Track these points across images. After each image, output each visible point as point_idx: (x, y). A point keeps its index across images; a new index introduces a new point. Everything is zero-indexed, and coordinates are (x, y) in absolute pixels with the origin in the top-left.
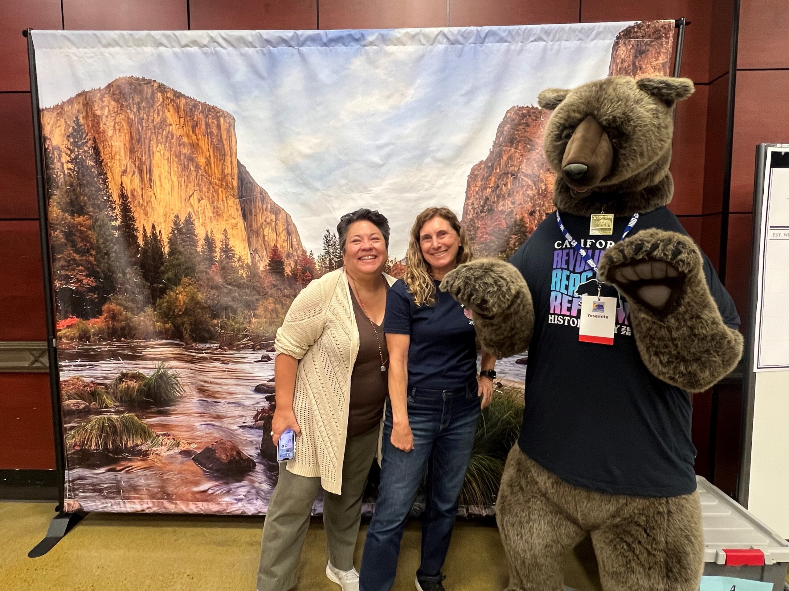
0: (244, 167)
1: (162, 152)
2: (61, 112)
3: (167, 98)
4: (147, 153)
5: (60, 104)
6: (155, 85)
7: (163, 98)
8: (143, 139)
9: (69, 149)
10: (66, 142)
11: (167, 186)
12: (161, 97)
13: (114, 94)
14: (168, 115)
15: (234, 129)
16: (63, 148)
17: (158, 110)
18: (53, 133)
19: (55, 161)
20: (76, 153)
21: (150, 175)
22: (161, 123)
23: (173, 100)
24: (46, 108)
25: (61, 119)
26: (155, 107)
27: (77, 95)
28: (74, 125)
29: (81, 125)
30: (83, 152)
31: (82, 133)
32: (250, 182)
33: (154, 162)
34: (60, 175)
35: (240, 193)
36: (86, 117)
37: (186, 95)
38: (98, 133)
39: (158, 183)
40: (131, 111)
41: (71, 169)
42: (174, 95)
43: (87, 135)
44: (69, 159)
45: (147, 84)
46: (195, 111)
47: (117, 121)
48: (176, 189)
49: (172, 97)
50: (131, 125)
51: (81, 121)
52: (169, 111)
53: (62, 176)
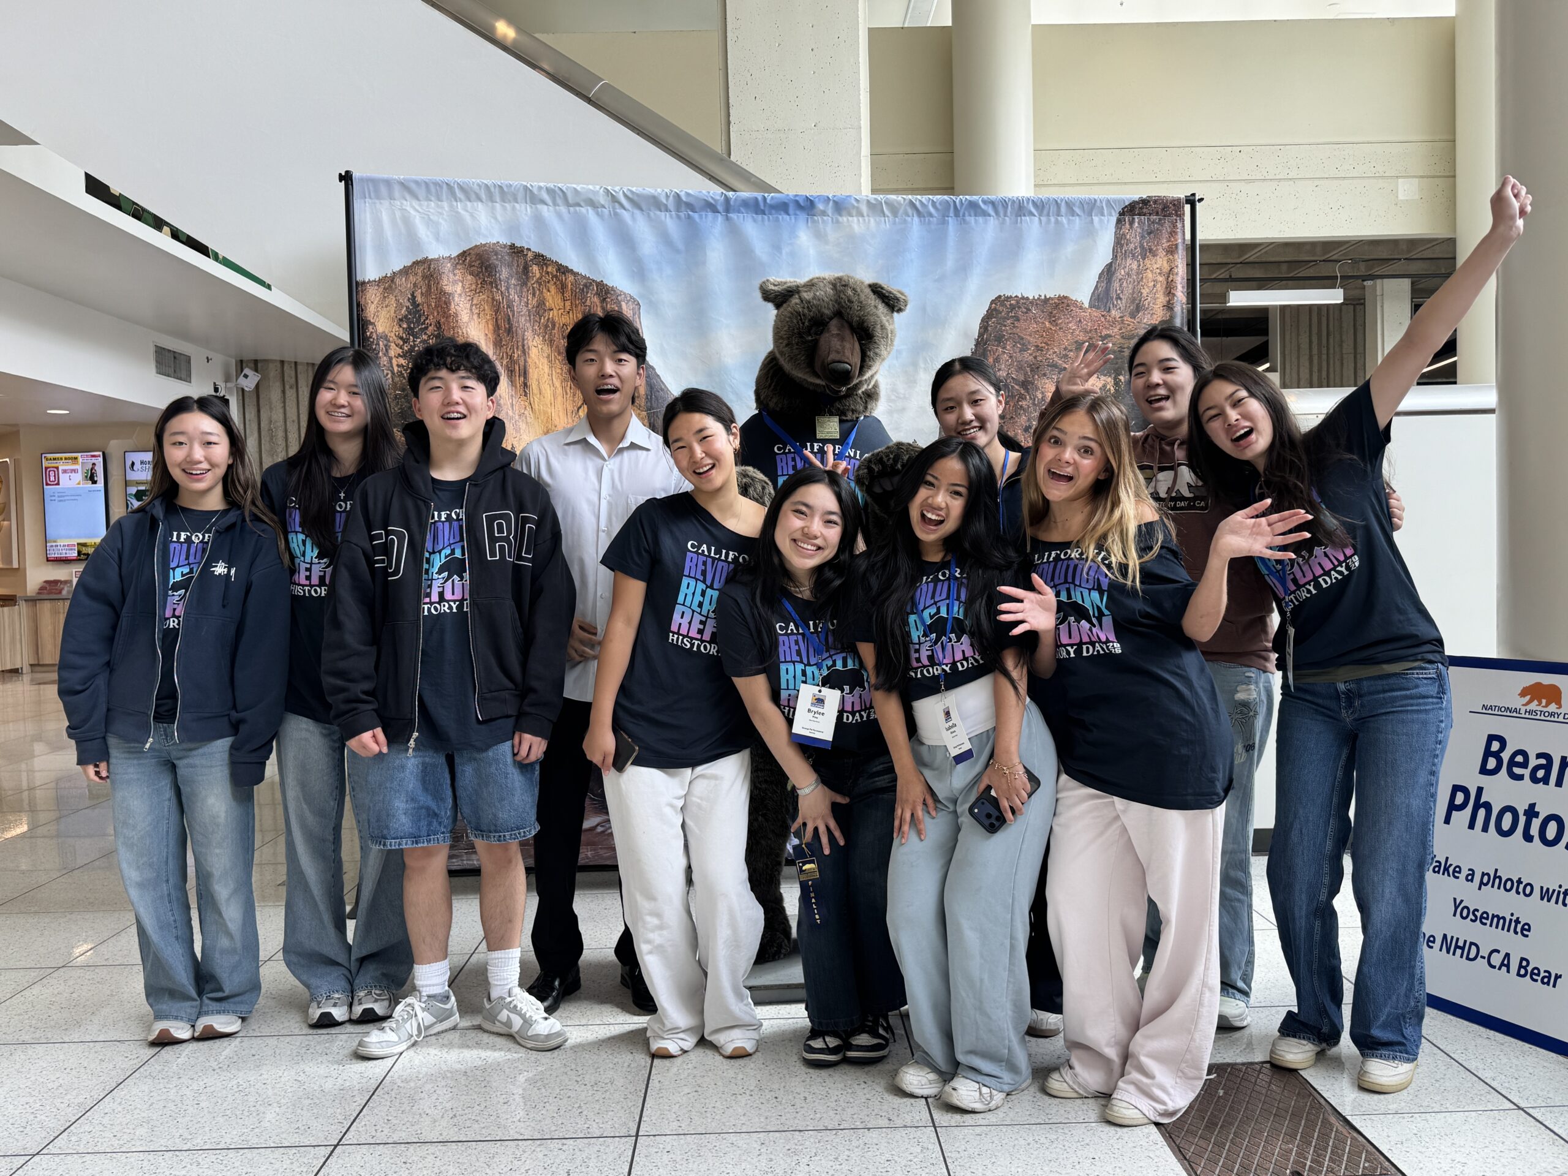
0: (654, 369)
1: (540, 347)
2: (390, 286)
3: (548, 273)
4: (520, 347)
5: (389, 275)
6: (530, 254)
7: (541, 274)
8: (514, 329)
9: (401, 338)
10: (396, 328)
11: (548, 391)
12: (537, 272)
13: (471, 266)
14: (547, 295)
15: (639, 318)
16: (392, 336)
17: (533, 288)
18: (378, 316)
19: (381, 354)
20: (412, 343)
21: (525, 378)
22: (537, 307)
23: (556, 276)
24: (369, 282)
25: (391, 296)
26: (529, 284)
27: (414, 263)
28: (408, 304)
29: (418, 305)
30: (420, 342)
31: (420, 316)
32: (662, 390)
33: (529, 361)
34: (387, 374)
35: (649, 404)
36: (428, 293)
37: (575, 270)
38: (447, 316)
39: (536, 391)
40: (498, 289)
41: (403, 366)
42: (558, 270)
43: (427, 318)
44: (400, 351)
45: (518, 252)
46: (587, 293)
47: (475, 302)
48: (560, 399)
49: (555, 273)
50: (498, 310)
51: (419, 299)
52: (549, 291)
53: (389, 376)
